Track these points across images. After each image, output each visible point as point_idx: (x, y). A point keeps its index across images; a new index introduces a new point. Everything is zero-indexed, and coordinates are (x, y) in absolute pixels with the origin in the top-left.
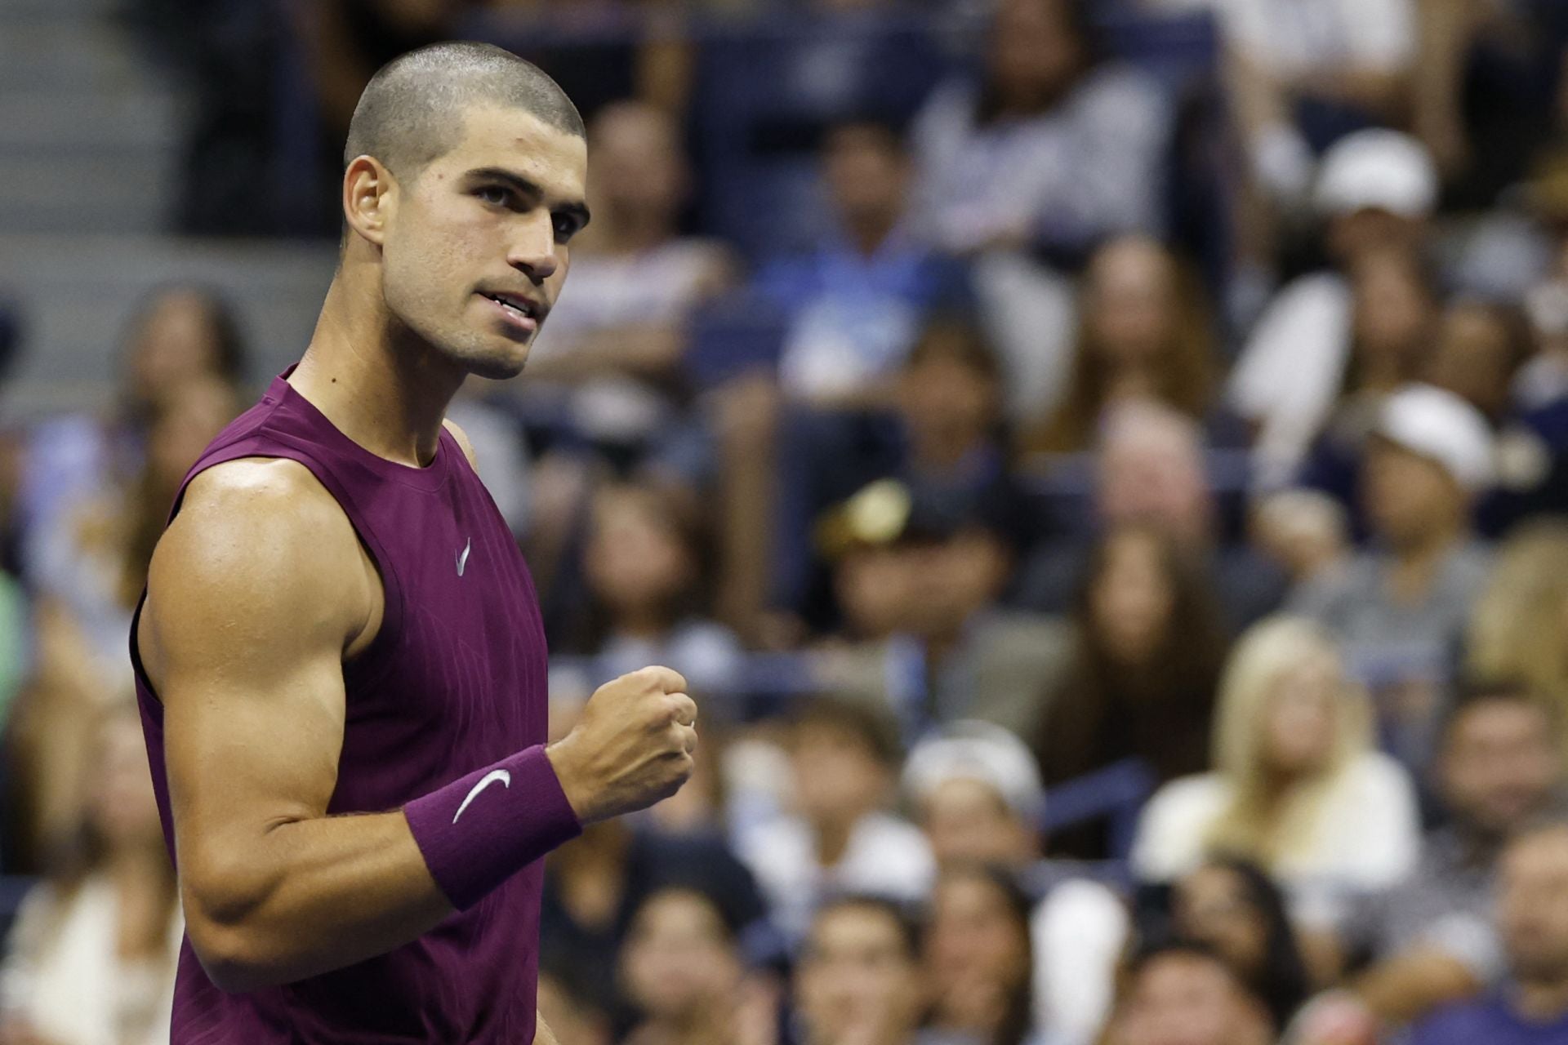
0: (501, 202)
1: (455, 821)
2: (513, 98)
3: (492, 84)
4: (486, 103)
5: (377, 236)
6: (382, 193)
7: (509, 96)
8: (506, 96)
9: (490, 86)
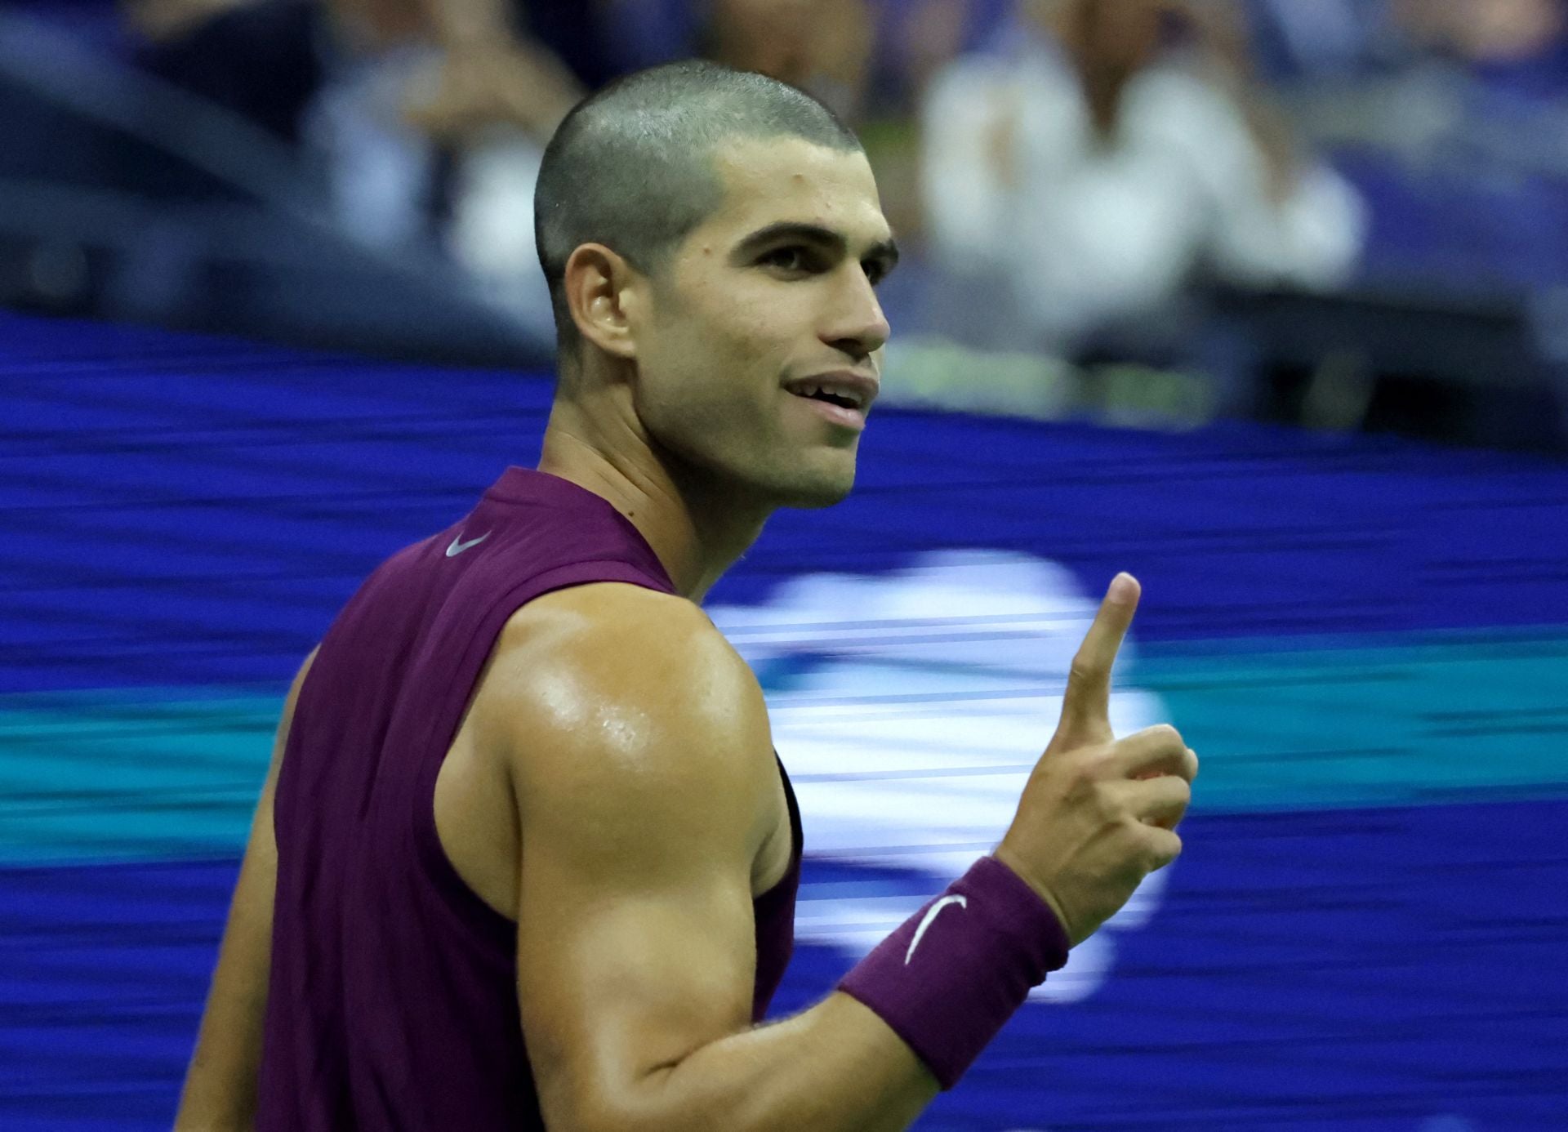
0: (794, 265)
1: (908, 960)
2: (771, 122)
3: (737, 110)
4: (739, 139)
5: (626, 347)
6: (621, 288)
7: (766, 122)
8: (762, 123)
9: (736, 115)
